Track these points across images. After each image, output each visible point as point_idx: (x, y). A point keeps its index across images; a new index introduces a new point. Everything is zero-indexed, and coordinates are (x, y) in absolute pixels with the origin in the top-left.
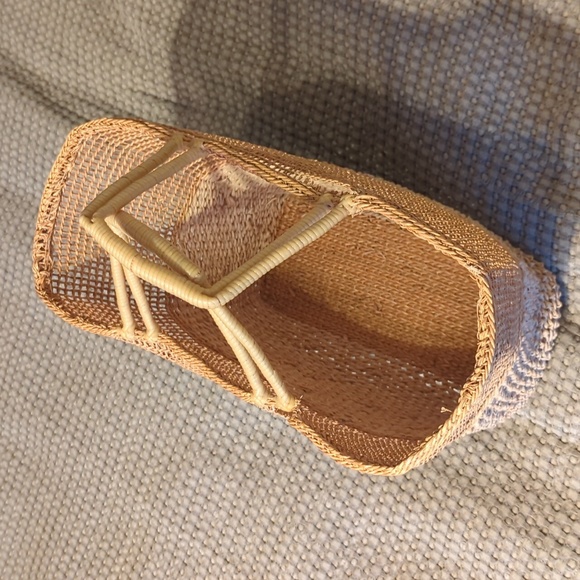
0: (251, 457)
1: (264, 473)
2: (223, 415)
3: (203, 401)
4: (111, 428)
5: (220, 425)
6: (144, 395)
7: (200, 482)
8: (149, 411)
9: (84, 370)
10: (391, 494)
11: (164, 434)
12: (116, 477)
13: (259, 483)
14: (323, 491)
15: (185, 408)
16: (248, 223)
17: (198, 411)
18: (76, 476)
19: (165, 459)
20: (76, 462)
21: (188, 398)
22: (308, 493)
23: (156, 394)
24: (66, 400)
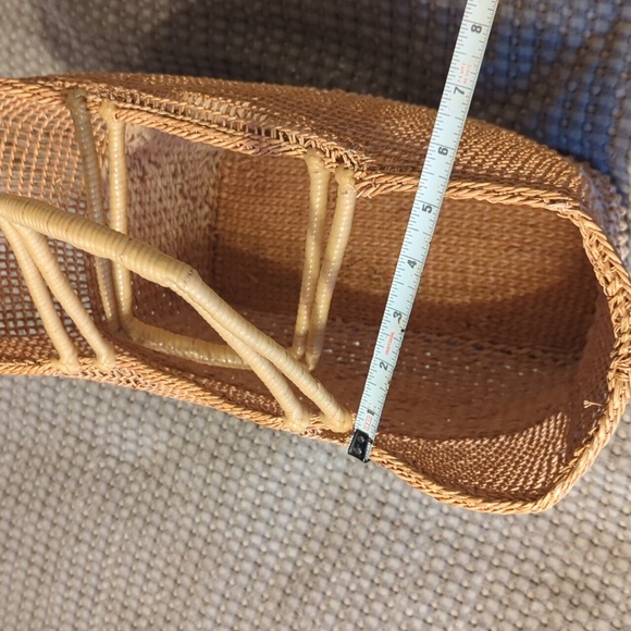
0: (289, 567)
1: (310, 585)
2: (242, 519)
3: (211, 504)
4: (84, 548)
5: (239, 533)
6: (130, 501)
7: (223, 608)
8: (138, 522)
9: (35, 473)
10: (500, 583)
11: (164, 551)
12: (99, 609)
13: (305, 599)
14: (399, 596)
15: (188, 515)
16: (178, 196)
17: (206, 517)
18: (40, 613)
19: (169, 583)
20: (38, 594)
21: (191, 501)
22: (379, 601)
23: (148, 497)
24: (13, 514)
